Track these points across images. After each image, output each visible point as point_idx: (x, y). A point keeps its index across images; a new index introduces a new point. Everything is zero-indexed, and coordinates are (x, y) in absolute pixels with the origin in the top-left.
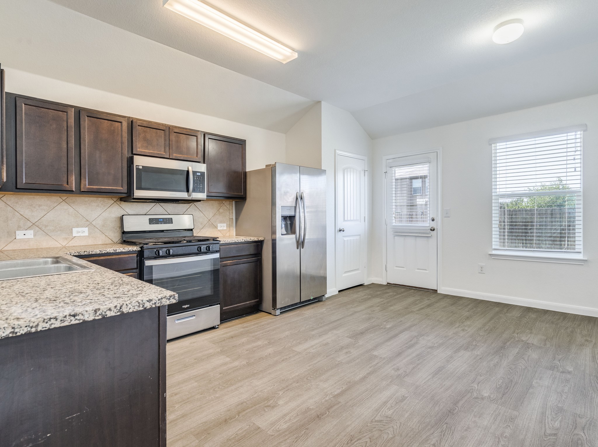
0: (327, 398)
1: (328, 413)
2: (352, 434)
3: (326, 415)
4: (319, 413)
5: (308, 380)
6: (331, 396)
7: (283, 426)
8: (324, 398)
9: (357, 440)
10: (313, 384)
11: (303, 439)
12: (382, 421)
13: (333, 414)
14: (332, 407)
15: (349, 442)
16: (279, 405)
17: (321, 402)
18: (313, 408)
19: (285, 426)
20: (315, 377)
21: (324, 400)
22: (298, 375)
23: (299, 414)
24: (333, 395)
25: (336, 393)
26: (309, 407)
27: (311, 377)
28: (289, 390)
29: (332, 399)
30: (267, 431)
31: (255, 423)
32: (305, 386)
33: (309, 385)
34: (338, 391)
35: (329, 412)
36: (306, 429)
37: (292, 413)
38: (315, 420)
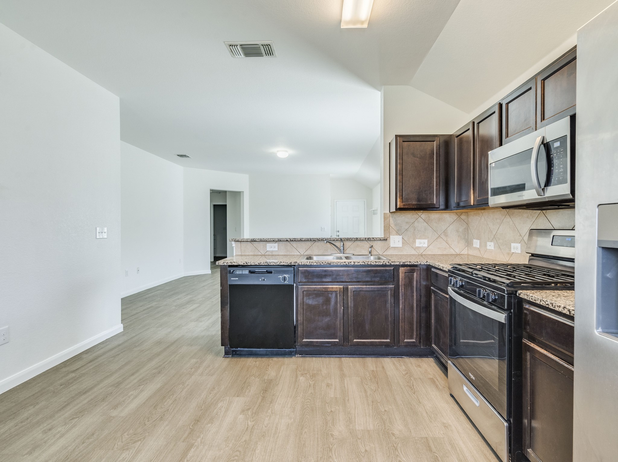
0: (199, 440)
1: (191, 427)
2: (162, 421)
3: (192, 425)
4: (199, 423)
5: (237, 451)
6: (196, 444)
7: (221, 404)
8: (202, 438)
9: (156, 419)
10: (227, 448)
11: (200, 404)
12: (134, 443)
13: (185, 428)
14: (190, 433)
15: (163, 416)
16: (241, 414)
17: (203, 434)
18: (208, 425)
19: (220, 405)
20: (232, 459)
21: (201, 437)
22: (255, 451)
23: (217, 415)
24: (195, 446)
25: (193, 450)
26: (212, 424)
27: (236, 456)
28: (246, 430)
29: (194, 441)
30: (230, 397)
31: (244, 398)
32: (233, 441)
33: (231, 445)
34: (190, 454)
35: (190, 429)
36: (203, 409)
37: (223, 414)
38: (199, 417)
